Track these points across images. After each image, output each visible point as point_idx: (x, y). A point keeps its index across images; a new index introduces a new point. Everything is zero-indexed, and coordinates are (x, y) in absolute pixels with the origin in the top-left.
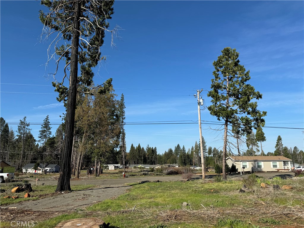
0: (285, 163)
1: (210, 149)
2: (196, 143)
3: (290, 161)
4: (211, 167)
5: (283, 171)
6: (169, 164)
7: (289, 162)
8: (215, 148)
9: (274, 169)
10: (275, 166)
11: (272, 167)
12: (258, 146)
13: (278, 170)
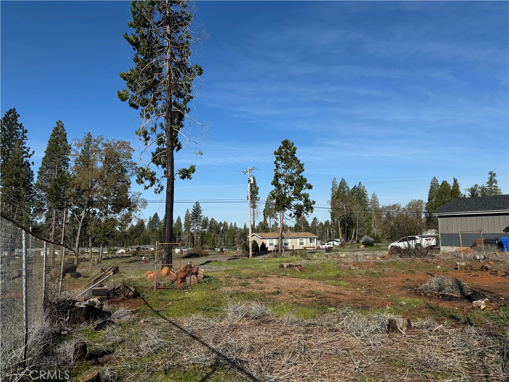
0: (311, 240)
1: (206, 220)
2: (188, 211)
3: (317, 238)
4: (207, 247)
5: (309, 248)
6: (138, 246)
7: (315, 239)
8: (213, 219)
9: (301, 247)
10: (301, 244)
11: (299, 244)
12: (277, 219)
13: (305, 248)
